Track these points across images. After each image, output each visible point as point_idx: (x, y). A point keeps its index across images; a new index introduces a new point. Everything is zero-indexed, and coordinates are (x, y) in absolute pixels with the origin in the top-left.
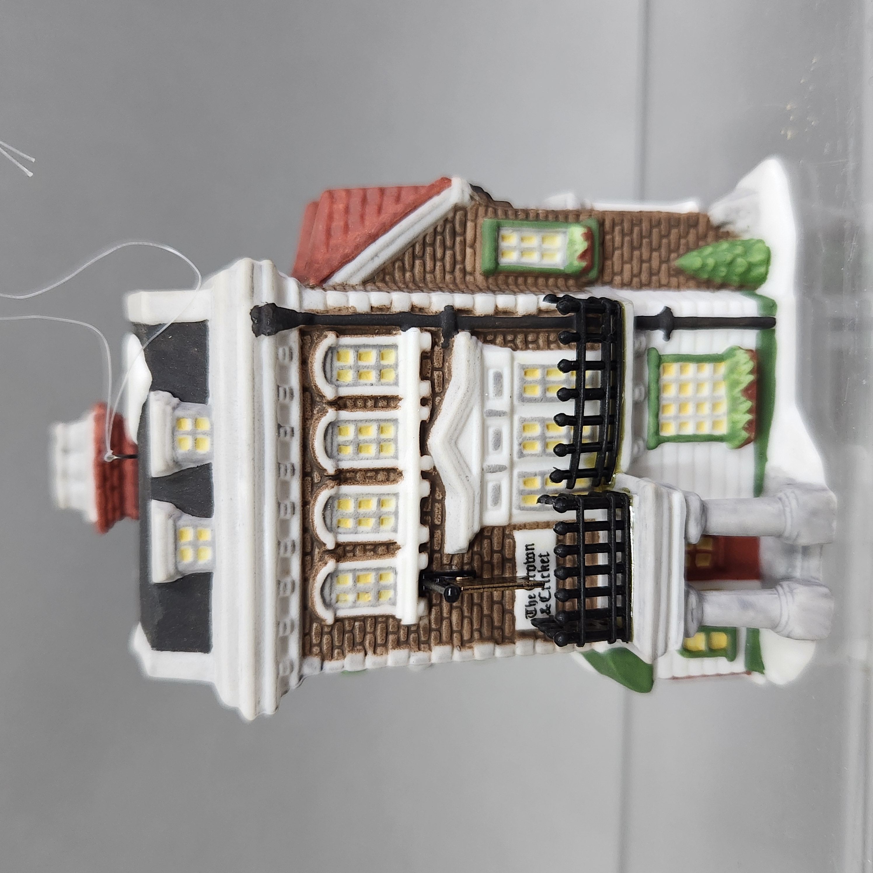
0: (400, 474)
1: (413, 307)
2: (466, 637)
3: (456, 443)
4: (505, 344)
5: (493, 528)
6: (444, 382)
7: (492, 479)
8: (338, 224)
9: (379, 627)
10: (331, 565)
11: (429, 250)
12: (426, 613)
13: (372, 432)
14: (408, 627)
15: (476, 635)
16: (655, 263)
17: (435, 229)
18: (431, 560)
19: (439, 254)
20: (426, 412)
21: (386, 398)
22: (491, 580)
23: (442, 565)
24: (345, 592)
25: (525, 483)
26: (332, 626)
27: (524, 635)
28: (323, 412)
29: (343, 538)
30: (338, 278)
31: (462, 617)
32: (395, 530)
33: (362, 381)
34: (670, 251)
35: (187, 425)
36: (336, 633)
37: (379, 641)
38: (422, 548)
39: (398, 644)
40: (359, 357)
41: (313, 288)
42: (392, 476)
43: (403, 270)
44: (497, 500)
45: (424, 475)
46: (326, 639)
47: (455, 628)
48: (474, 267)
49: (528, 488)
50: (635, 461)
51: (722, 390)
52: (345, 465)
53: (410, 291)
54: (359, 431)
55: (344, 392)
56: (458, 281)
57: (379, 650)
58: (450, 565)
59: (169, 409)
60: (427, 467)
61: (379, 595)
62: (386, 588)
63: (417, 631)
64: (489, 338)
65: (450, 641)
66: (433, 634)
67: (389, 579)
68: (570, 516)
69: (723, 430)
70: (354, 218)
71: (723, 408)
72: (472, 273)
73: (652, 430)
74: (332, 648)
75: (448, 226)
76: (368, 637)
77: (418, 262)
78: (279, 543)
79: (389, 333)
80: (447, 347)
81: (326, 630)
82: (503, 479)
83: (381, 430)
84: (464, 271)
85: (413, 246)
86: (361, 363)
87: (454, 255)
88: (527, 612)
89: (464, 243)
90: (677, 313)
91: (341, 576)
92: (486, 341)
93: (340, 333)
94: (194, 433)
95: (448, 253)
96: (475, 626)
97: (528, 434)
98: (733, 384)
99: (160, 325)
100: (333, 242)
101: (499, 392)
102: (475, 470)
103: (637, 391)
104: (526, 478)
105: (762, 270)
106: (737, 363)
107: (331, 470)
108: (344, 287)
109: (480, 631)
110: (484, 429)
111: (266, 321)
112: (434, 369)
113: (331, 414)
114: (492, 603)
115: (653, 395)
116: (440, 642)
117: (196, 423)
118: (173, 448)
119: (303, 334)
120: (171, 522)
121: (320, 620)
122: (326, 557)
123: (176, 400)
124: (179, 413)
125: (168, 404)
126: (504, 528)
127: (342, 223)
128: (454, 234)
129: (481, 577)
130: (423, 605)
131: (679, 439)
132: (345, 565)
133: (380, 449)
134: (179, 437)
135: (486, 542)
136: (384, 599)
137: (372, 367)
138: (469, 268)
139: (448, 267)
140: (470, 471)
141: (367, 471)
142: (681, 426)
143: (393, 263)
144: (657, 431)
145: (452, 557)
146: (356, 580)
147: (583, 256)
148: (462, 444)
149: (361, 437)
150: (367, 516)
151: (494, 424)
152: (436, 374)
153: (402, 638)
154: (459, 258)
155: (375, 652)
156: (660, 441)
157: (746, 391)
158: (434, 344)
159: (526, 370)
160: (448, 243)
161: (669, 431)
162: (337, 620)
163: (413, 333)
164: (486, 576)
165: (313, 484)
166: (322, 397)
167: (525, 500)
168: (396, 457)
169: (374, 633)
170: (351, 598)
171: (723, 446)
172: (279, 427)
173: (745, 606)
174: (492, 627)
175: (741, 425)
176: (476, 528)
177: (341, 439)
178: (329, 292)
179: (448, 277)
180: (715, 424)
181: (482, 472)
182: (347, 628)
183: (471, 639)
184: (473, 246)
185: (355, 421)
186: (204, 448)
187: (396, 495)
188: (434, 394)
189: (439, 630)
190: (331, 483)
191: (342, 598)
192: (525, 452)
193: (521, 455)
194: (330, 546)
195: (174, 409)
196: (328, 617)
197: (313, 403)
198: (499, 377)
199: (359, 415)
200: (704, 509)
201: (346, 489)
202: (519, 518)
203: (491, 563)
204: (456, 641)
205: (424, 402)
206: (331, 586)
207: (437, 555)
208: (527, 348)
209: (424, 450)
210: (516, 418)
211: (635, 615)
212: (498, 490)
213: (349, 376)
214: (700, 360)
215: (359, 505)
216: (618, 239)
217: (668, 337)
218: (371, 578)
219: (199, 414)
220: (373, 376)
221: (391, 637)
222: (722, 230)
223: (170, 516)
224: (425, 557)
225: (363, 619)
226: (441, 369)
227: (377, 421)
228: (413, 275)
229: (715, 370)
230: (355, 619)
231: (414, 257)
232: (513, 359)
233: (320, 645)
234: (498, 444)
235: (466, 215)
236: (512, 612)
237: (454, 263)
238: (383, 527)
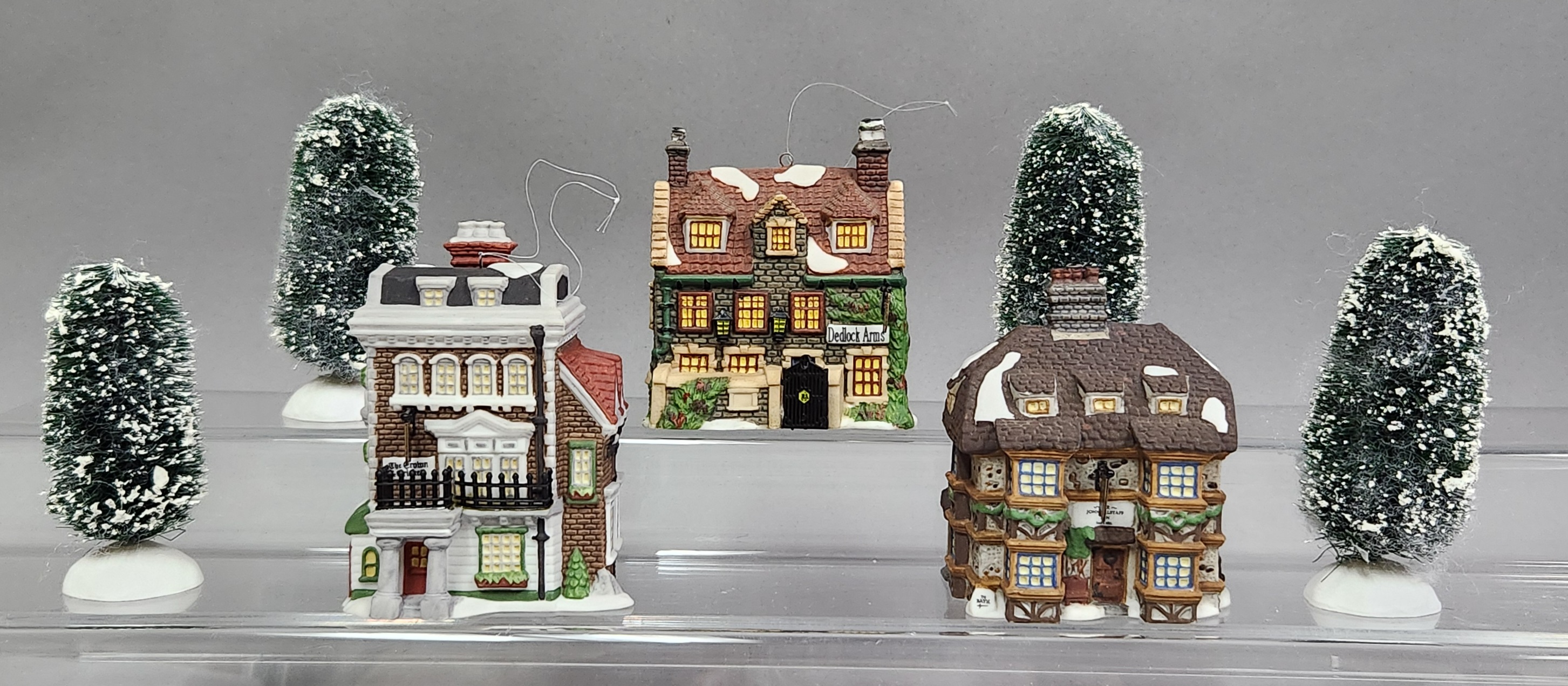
0: (465, 396)
1: (547, 403)
2: (381, 432)
3: (479, 424)
4: (530, 450)
5: (436, 445)
6: (511, 419)
7: (461, 443)
8: (596, 369)
9: (389, 386)
10: (421, 362)
11: (580, 414)
12: (395, 410)
13: (486, 382)
14: (388, 401)
15: (381, 437)
16: (576, 537)
17: (590, 417)
18: (422, 412)
19: (578, 419)
20: (495, 409)
21: (502, 390)
22: (410, 445)
23: (419, 418)
24: (407, 369)
25: (459, 461)
26: (390, 363)
27: (380, 462)
28: (496, 358)
29: (434, 368)
30: (563, 367)
31: (391, 429)
32: (437, 394)
33: (511, 377)
34: (583, 546)
35: (491, 295)
36: (387, 364)
37: (381, 387)
38: (428, 408)
39: (379, 396)
40: (522, 376)
41: (556, 354)
42: (464, 392)
43: (569, 400)
44: (451, 445)
45: (464, 409)
46: (385, 360)
47: (386, 426)
48: (572, 437)
49: (456, 462)
50: (470, 520)
51: (506, 570)
52: (470, 368)
53: (556, 403)
54: (487, 376)
55: (505, 369)
56: (565, 429)
57: (377, 386)
58: (419, 423)
59: (499, 287)
60: (468, 410)
61: (405, 385)
62: (409, 389)
63: (385, 406)
64: (533, 443)
65: (379, 423)
66: (383, 414)
67: (413, 391)
68: (441, 478)
69: (484, 570)
70: (599, 377)
71: (496, 570)
72: (568, 436)
73: (485, 530)
74: (380, 363)
75: (592, 424)
76: (384, 381)
77: (573, 408)
78: (432, 337)
79: (534, 391)
80: (528, 420)
81: (389, 360)
82: (461, 449)
83: (487, 387)
84: (569, 432)
85: (581, 405)
86: (519, 377)
87: (577, 427)
88: (392, 464)
89: (584, 432)
90: (546, 544)
91: (416, 367)
92: (531, 440)
93: (533, 367)
94: (487, 298)
95: (579, 424)
96: (386, 437)
97: (484, 461)
98: (508, 574)
99: (539, 283)
100: (587, 366)
101: (505, 446)
102: (466, 434)
103: (504, 519)
104: (461, 461)
105: (571, 595)
106: (519, 575)
107: (467, 362)
108: (557, 370)
109: (383, 439)
110: (487, 438)
111: (537, 332)
112: (517, 413)
113: (494, 362)
114: (398, 445)
115: (503, 530)
116: (379, 418)
117: (492, 299)
118: (480, 289)
119: (533, 349)
120: (445, 287)
121: (394, 357)
122: (425, 360)
123: (503, 290)
124: (497, 291)
125: (502, 287)
126: (436, 451)
127: (596, 371)
128: (588, 427)
129: (412, 439)
130: (400, 408)
131: (481, 545)
132: (421, 368)
133: (477, 387)
134: (485, 290)
135: (429, 441)
136: (403, 388)
137: (481, 371)
138: (571, 434)
139: (571, 423)
140: (466, 431)
141: (467, 379)
142: (487, 547)
143: (572, 395)
144: (484, 533)
145: (423, 423)
146: (413, 374)
147: (576, 493)
148: (479, 427)
149: (483, 377)
150: (445, 380)
151: (489, 444)
152: (515, 415)
153: (382, 398)
154: (576, 429)
155: (376, 384)
156: (479, 534)
157: (504, 579)
158: (530, 413)
159: (516, 460)
160: (583, 424)
161: (485, 541)
162: (394, 365)
163: (534, 403)
164: (412, 442)
165: (462, 353)
166: (503, 358)
167: (450, 461)
168: (473, 394)
169: (386, 384)
170: (405, 372)
171: (477, 571)
172: (488, 337)
173: (391, 573)
174: (385, 446)
175: (486, 577)
176: (436, 435)
177: (483, 366)
178: (554, 362)
179: (567, 423)
180: (487, 566)
181: (466, 438)
182: (389, 371)
183: (379, 434)
184: (582, 436)
185: (491, 374)
186: (480, 303)
187: (454, 394)
188: (505, 413)
189: (385, 417)
190: (461, 361)
191: (405, 367)
192: (475, 460)
193: (473, 458)
194: (431, 362)
195: (499, 289)
196: (395, 360)
197: (500, 354)
198: (512, 446)
199: (494, 376)
200: (443, 548)
201: (459, 369)
202: (441, 458)
203: (419, 444)
204: (379, 426)
205: (500, 408)
206: (409, 362)
207: (424, 416)
208: (528, 462)
209: (477, 408)
210: (492, 456)
211: (389, 510)
212: (456, 446)
213: (513, 371)
214: (522, 555)
215: (450, 376)
216: (589, 516)
217: (534, 538)
218: (414, 382)
219: (496, 301)
220: (513, 383)
221: (383, 392)
222: (596, 576)
223: (448, 287)
224: (423, 409)
225: (393, 378)
226: (517, 417)
227: (491, 385)
228: (566, 405)
229: (517, 566)
230: (394, 374)
231: (576, 406)
232: (522, 453)
233: (382, 357)
234: (479, 446)
235: (598, 432)
236: (392, 456)
237: (574, 427)
238: (439, 387)
